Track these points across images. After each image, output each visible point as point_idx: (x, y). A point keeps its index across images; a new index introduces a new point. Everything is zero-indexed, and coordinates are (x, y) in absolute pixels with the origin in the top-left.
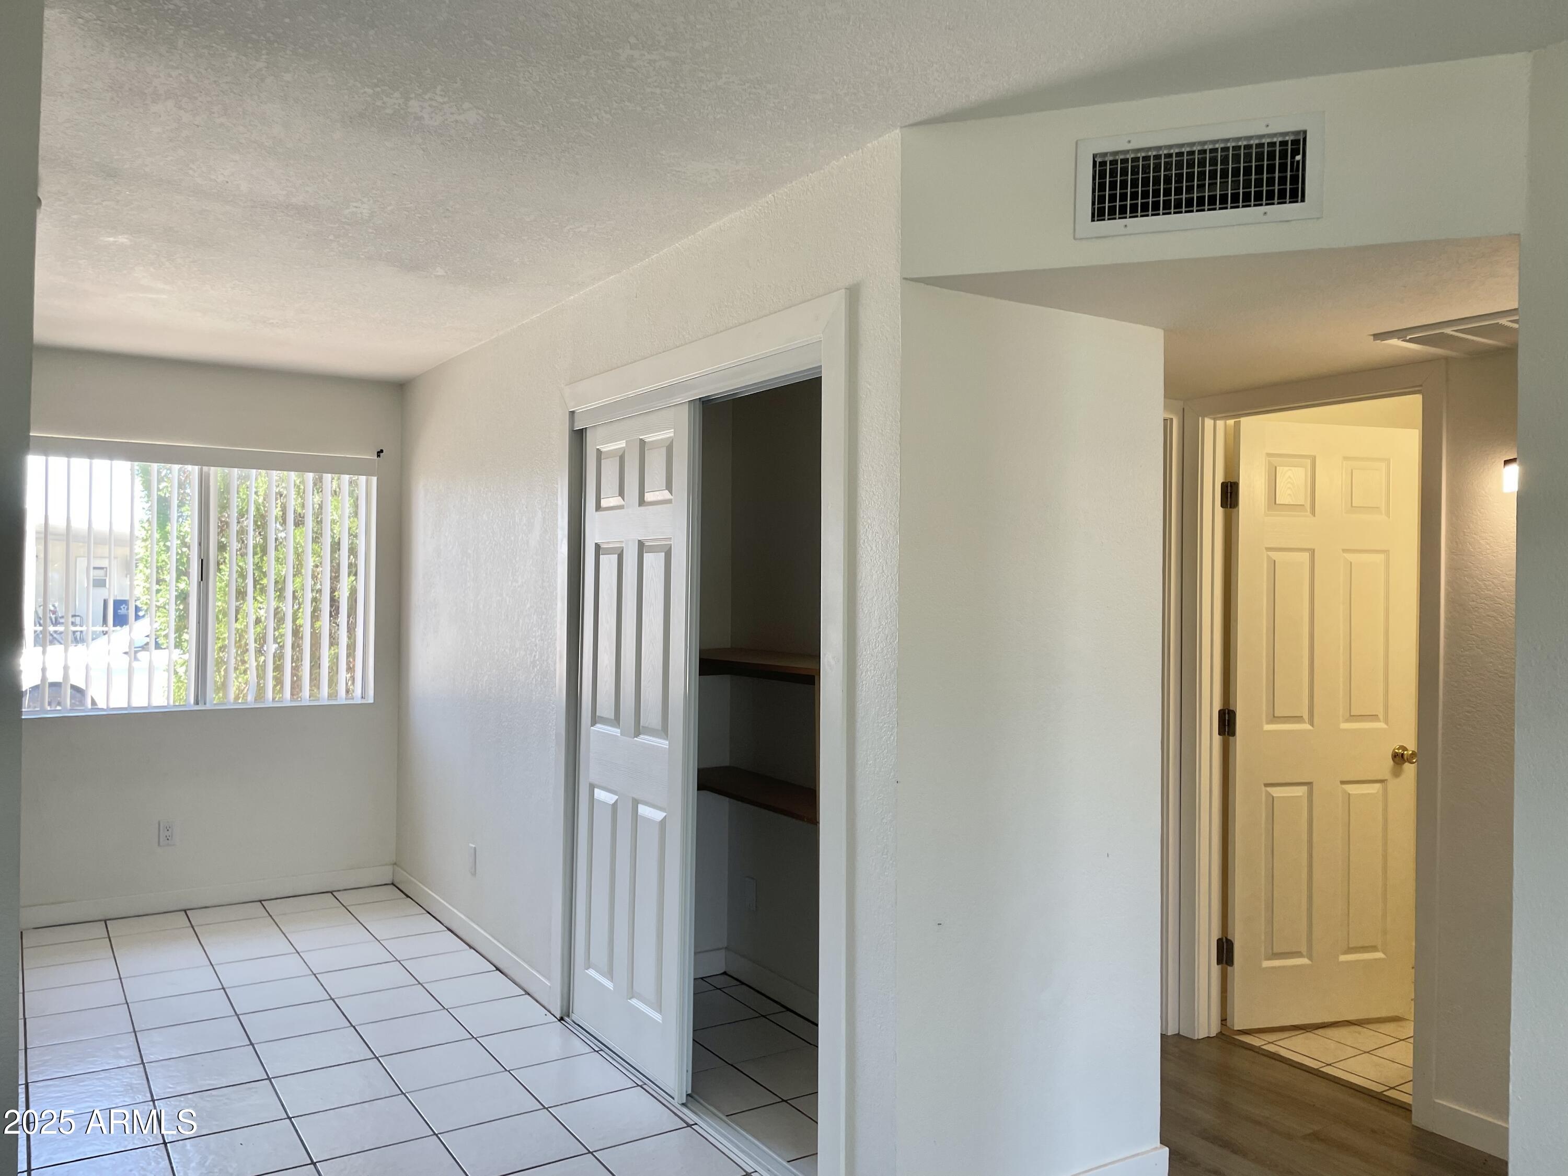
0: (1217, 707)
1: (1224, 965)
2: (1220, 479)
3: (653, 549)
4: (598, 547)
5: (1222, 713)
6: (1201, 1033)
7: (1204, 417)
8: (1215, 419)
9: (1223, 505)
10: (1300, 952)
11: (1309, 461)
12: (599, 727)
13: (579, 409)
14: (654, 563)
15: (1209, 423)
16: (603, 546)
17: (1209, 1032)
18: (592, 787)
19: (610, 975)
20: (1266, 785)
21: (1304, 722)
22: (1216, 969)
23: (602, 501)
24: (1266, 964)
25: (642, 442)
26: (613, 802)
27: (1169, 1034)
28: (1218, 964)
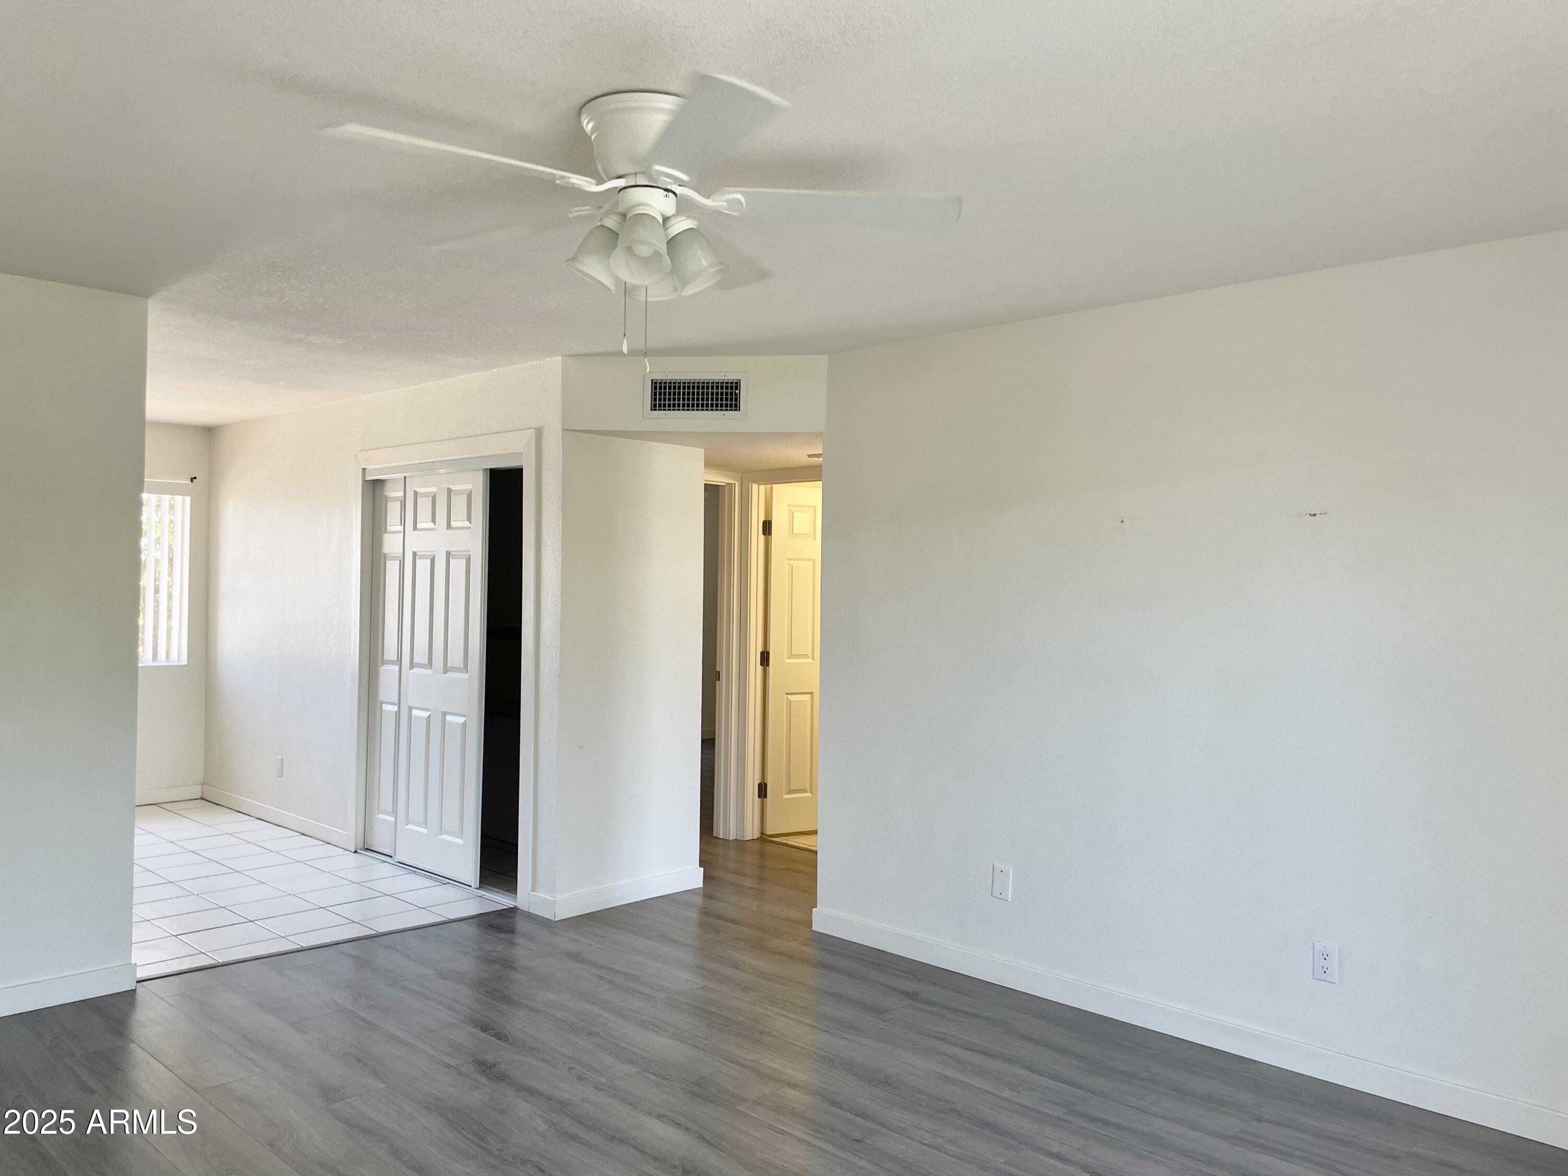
0: (760, 649)
1: (763, 798)
2: (762, 519)
3: (455, 557)
4: (415, 554)
5: (762, 653)
6: (748, 836)
7: (752, 483)
8: (759, 485)
9: (764, 533)
10: (805, 789)
11: (812, 509)
12: (416, 670)
13: (369, 467)
14: (458, 566)
15: (755, 486)
16: (418, 553)
17: (753, 836)
18: (410, 709)
19: (425, 824)
20: (786, 694)
21: (809, 658)
22: (757, 800)
23: (418, 524)
24: (786, 796)
25: (449, 490)
26: (427, 716)
27: (731, 839)
28: (759, 797)
